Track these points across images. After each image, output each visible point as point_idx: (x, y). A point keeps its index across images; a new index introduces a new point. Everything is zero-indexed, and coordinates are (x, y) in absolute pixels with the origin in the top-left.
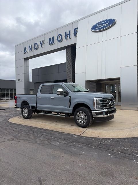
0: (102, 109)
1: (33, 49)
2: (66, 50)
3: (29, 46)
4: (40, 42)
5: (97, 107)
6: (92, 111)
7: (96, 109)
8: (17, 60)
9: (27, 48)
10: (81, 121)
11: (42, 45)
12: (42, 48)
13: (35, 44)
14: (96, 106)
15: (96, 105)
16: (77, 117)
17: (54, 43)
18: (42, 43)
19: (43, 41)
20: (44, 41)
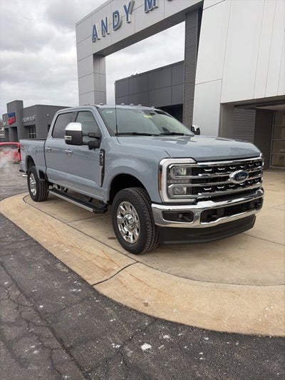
0: (193, 200)
1: (110, 29)
2: (184, 23)
3: (102, 21)
4: (125, 7)
5: (170, 191)
6: (153, 205)
7: (167, 200)
8: (80, 59)
9: (99, 28)
10: (127, 230)
11: (129, 15)
12: (129, 22)
13: (114, 14)
14: (167, 189)
15: (168, 184)
16: (119, 217)
17: (155, 5)
18: (129, 10)
19: (132, 4)
20: (134, 2)
